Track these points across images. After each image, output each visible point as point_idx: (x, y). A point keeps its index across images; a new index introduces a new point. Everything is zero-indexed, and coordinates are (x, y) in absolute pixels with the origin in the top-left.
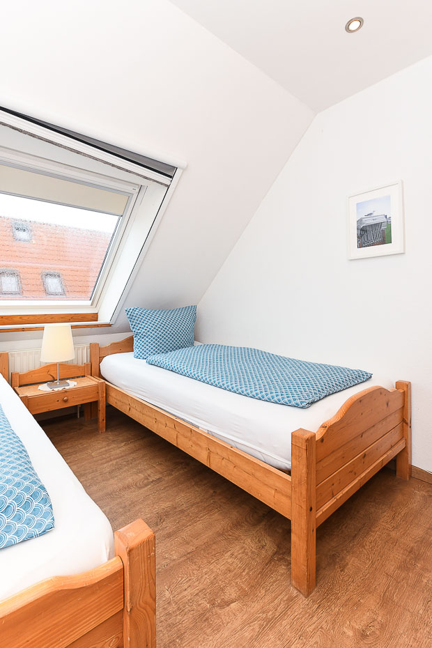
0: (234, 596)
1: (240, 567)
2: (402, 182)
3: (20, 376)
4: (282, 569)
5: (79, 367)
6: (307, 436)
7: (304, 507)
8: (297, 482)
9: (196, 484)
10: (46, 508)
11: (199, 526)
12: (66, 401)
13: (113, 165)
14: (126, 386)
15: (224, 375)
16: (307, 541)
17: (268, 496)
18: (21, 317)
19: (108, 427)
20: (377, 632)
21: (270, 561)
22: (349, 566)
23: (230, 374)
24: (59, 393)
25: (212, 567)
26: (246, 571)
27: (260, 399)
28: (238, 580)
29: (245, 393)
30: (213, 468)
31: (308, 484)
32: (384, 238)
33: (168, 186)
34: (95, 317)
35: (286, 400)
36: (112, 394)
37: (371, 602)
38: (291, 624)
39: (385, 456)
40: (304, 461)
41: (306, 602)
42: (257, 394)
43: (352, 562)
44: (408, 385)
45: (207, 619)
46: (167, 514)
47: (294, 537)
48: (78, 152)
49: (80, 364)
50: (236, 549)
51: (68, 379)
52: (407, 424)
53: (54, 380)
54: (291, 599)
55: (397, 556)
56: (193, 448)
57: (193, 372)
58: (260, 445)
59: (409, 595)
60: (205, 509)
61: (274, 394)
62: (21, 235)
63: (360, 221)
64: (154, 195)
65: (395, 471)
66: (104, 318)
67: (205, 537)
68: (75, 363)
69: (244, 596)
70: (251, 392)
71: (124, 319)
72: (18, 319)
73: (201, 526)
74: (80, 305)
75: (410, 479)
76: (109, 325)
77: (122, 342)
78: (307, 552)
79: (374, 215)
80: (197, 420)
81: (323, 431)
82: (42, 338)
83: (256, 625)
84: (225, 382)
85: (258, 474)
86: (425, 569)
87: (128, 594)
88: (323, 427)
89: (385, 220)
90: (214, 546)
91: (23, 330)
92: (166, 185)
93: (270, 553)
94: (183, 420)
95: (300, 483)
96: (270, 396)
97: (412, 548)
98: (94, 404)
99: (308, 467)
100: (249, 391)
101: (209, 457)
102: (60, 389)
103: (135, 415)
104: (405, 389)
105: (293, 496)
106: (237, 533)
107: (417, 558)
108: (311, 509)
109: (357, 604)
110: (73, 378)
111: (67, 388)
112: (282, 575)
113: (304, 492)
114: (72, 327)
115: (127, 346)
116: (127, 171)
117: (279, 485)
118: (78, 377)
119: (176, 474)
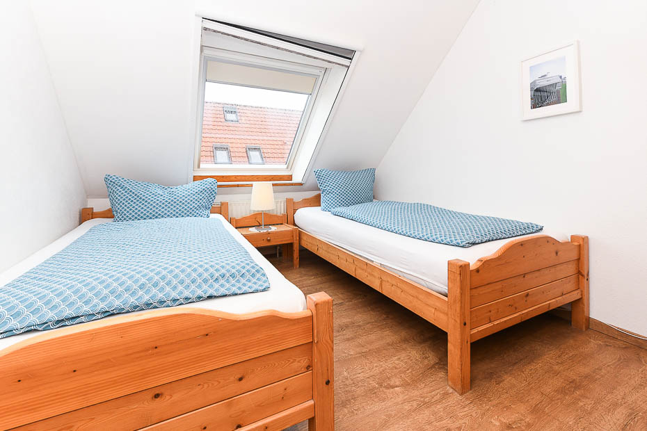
0: (397, 383)
1: (405, 368)
2: (578, 42)
3: (236, 220)
4: (442, 374)
5: (278, 217)
6: (461, 263)
7: (459, 322)
8: (452, 301)
9: (372, 310)
10: (264, 279)
11: (372, 337)
12: (269, 241)
13: (304, 55)
14: (315, 231)
15: (396, 223)
16: (461, 349)
17: (429, 314)
18: (236, 176)
19: (301, 265)
20: (523, 428)
21: (431, 368)
22: (505, 382)
23: (402, 221)
24: (263, 234)
25: (381, 363)
26: (410, 370)
27: (426, 240)
28: (403, 375)
29: (413, 235)
30: (385, 293)
31: (461, 302)
32: (559, 97)
33: (348, 67)
34: (290, 178)
35: (448, 240)
36: (304, 238)
37: (522, 408)
38: (445, 408)
39: (554, 300)
40: (458, 283)
41: (460, 398)
42: (423, 236)
43: (508, 380)
44: (585, 240)
45: (375, 393)
46: (347, 326)
47: (450, 346)
48: (278, 48)
49: (279, 214)
50: (403, 355)
51: (270, 225)
52: (583, 276)
53: (260, 225)
54: (446, 394)
55: (557, 382)
56: (368, 278)
57: (370, 220)
58: (423, 274)
59: (562, 410)
60: (378, 326)
61: (438, 236)
62: (230, 117)
63: (533, 84)
64: (337, 75)
65: (571, 322)
66: (297, 178)
67: (376, 345)
68: (275, 213)
69: (405, 385)
70: (419, 234)
71: (313, 179)
72: (233, 178)
73: (374, 338)
74: (278, 168)
75: (586, 330)
76: (301, 184)
77: (311, 198)
78: (461, 357)
79: (548, 76)
80: (373, 256)
81: (479, 264)
82: (251, 193)
83: (415, 404)
84: (396, 227)
85: (421, 297)
86: (583, 396)
87: (315, 331)
88: (479, 260)
89: (559, 80)
90: (384, 351)
91: (238, 186)
92: (346, 66)
93: (432, 362)
94: (360, 256)
95: (455, 301)
96: (434, 237)
97: (574, 380)
98: (290, 245)
99: (462, 289)
100: (416, 234)
101: (381, 284)
102: (265, 231)
103: (322, 254)
104: (581, 243)
105: (449, 313)
106: (404, 346)
107: (578, 387)
108: (465, 324)
109: (508, 408)
110: (274, 225)
111: (270, 231)
112: (441, 378)
113: (458, 309)
114: (273, 185)
115: (316, 201)
116: (315, 58)
117: (438, 304)
118: (277, 224)
119: (355, 301)
